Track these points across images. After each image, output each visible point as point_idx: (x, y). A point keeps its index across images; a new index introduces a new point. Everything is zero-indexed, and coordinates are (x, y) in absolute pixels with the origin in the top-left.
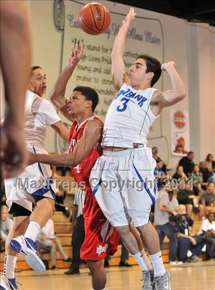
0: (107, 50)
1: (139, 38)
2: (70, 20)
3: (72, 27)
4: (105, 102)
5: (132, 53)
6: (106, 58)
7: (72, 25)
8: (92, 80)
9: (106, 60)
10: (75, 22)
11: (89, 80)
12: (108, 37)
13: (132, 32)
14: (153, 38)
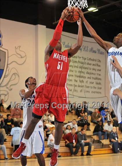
0: (80, 58)
1: (95, 52)
2: (64, 44)
3: (64, 47)
4: (80, 81)
5: (92, 59)
6: (80, 61)
7: (65, 46)
8: (74, 72)
9: (80, 62)
10: (66, 45)
11: (73, 71)
12: (81, 52)
13: (91, 50)
14: (101, 52)
